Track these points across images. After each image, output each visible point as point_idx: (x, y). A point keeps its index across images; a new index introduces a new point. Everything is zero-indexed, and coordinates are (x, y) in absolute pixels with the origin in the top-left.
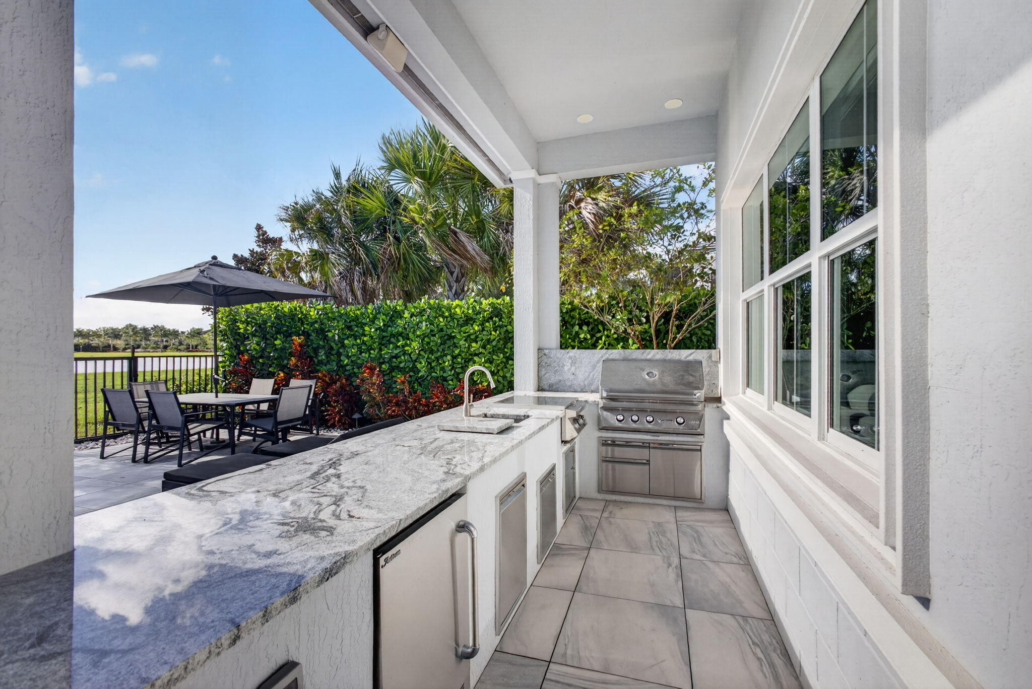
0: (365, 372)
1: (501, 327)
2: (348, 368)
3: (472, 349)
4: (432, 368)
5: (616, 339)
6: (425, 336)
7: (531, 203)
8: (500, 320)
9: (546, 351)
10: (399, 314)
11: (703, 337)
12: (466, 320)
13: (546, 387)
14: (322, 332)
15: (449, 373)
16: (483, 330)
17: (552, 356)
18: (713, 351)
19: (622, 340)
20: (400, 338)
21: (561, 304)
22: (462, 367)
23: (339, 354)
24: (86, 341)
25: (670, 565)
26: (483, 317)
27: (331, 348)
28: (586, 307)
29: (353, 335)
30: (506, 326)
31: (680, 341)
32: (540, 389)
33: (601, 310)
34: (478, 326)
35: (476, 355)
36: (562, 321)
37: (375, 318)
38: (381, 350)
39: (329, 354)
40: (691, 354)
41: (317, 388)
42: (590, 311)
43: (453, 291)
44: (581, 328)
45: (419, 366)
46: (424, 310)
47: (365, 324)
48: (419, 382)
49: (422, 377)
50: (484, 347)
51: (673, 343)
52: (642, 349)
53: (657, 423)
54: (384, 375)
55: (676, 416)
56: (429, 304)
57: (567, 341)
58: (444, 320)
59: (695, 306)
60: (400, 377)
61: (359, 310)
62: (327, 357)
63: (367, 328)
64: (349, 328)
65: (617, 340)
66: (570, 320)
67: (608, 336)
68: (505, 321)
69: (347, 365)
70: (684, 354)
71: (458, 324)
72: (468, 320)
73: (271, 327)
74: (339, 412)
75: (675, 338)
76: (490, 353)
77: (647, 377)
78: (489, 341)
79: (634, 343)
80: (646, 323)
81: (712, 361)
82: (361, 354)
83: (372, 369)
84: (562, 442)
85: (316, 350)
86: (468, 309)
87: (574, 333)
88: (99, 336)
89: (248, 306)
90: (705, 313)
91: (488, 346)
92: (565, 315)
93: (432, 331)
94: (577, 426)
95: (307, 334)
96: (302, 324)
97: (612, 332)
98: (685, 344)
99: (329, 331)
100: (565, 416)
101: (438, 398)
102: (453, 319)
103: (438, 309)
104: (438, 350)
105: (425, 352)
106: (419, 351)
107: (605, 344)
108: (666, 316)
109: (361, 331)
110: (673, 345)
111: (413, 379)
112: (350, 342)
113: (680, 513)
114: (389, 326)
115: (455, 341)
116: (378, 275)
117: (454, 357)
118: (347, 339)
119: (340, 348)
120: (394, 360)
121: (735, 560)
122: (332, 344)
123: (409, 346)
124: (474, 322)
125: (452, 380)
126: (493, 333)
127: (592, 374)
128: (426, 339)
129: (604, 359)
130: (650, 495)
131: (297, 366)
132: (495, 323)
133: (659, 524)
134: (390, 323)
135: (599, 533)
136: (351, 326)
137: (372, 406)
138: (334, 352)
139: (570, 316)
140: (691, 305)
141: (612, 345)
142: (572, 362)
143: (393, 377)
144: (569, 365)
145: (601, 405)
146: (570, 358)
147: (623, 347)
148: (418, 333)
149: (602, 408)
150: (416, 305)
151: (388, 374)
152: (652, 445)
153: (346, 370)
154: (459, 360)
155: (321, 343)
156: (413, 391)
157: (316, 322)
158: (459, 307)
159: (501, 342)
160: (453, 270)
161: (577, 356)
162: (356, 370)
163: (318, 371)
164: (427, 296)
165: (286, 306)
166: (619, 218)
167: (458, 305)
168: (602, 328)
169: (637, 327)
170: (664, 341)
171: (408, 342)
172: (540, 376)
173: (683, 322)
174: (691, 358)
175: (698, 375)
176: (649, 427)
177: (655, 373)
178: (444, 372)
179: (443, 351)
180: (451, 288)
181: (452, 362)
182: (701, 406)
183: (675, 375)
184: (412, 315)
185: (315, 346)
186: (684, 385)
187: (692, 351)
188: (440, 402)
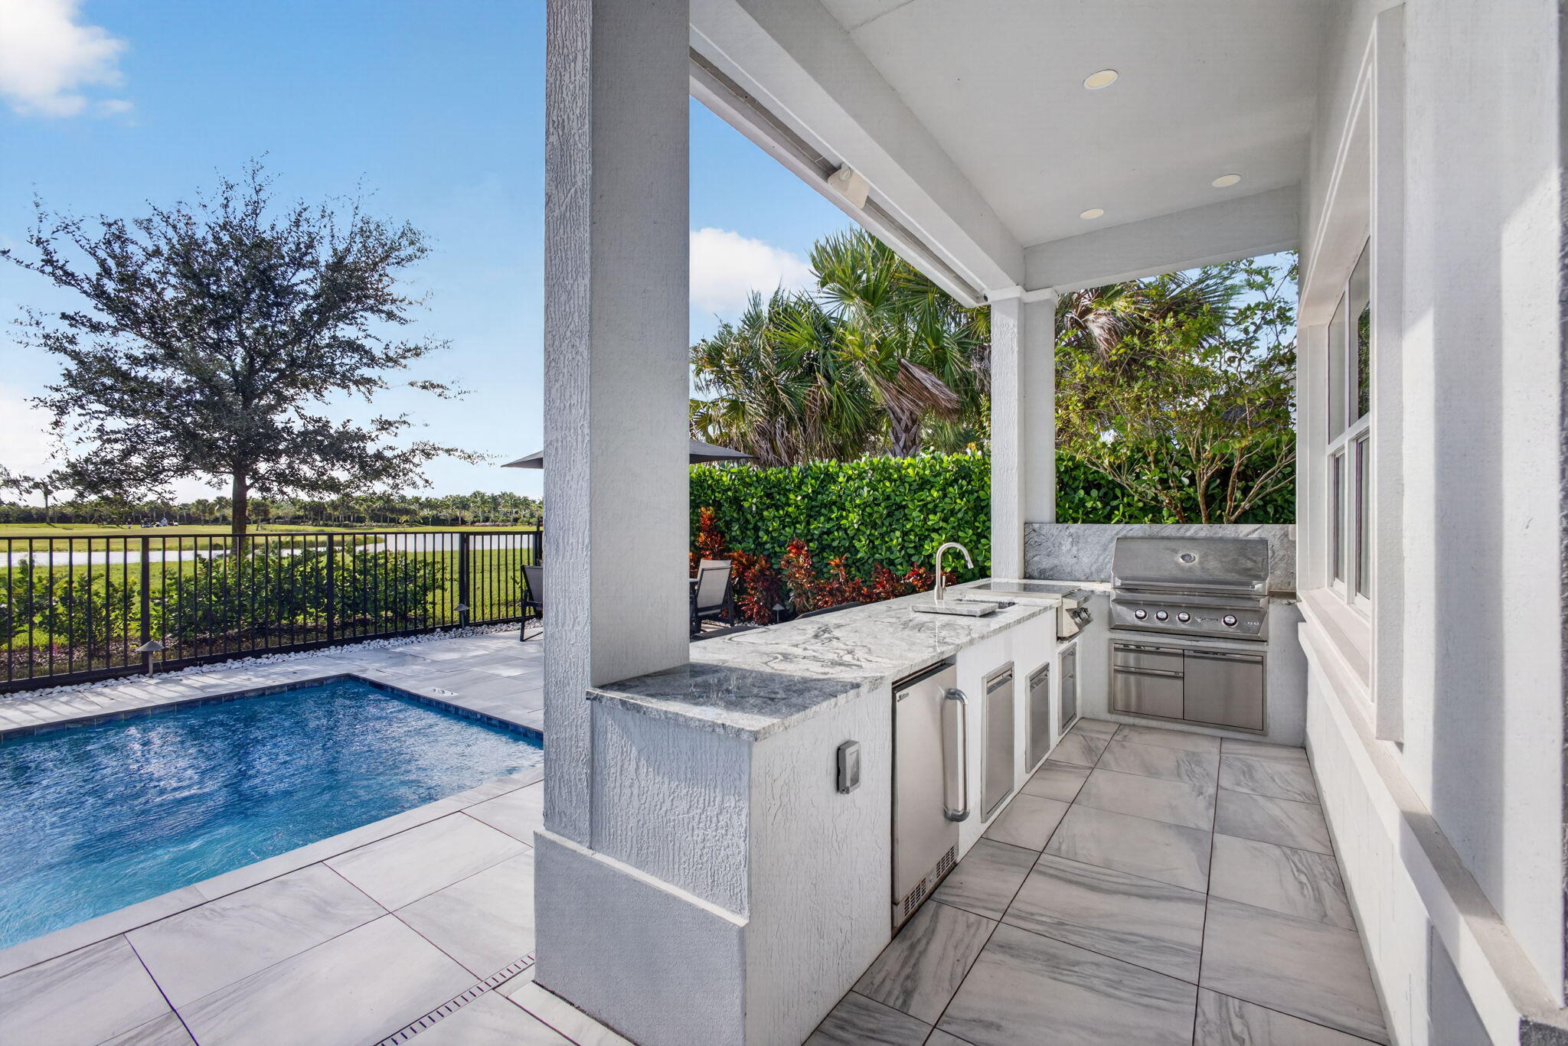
0: (790, 551)
1: (971, 492)
2: (768, 546)
3: (930, 523)
4: (874, 547)
5: (1141, 509)
6: (866, 505)
7: (1016, 330)
8: (969, 483)
9: (1036, 526)
10: (831, 478)
11: (1283, 505)
12: (922, 484)
13: (1036, 574)
14: (736, 501)
15: (898, 555)
16: (945, 496)
17: (1044, 532)
18: (1288, 527)
19: (1152, 511)
20: (835, 509)
21: (1057, 460)
22: (915, 547)
23: (756, 529)
24: (435, 512)
25: (1201, 793)
26: (945, 479)
27: (747, 521)
28: (1093, 464)
29: (774, 505)
30: (977, 492)
31: (1245, 512)
32: (1027, 576)
33: (1117, 468)
34: (938, 492)
35: (936, 531)
36: (1058, 483)
37: (802, 482)
38: (808, 523)
39: (743, 529)
40: (1253, 532)
41: (733, 571)
42: (1101, 470)
43: (901, 444)
44: (1087, 493)
45: (857, 544)
46: (865, 472)
47: (790, 490)
48: (858, 567)
49: (862, 559)
50: (945, 520)
51: (1233, 514)
52: (1185, 523)
53: (1194, 622)
54: (812, 557)
55: (1223, 614)
56: (871, 462)
57: (1066, 511)
58: (891, 485)
59: (1272, 462)
60: (834, 560)
61: (781, 472)
62: (742, 532)
63: (792, 496)
64: (769, 496)
65: (1144, 511)
66: (1071, 482)
67: (1129, 505)
68: (976, 484)
69: (766, 543)
70: (1246, 530)
71: (910, 490)
72: (924, 484)
74: (757, 602)
75: (1236, 507)
76: (953, 528)
77: (1181, 561)
78: (953, 512)
79: (1170, 516)
80: (1189, 486)
81: (1287, 541)
82: (784, 528)
83: (799, 548)
84: (1059, 638)
85: (728, 525)
86: (924, 469)
87: (1076, 501)
88: (448, 507)
91: (952, 519)
92: (1063, 476)
93: (875, 499)
94: (1078, 620)
95: (717, 505)
96: (713, 491)
97: (1136, 498)
98: (1254, 516)
99: (745, 500)
100: (1062, 607)
101: (884, 587)
102: (903, 482)
103: (884, 471)
104: (883, 524)
105: (866, 527)
106: (859, 526)
107: (1123, 515)
108: (1224, 474)
109: (783, 499)
110: (1233, 518)
111: (850, 561)
112: (770, 514)
113: (1227, 746)
114: (819, 493)
115: (906, 511)
116: (804, 427)
117: (905, 534)
118: (767, 508)
119: (758, 521)
120: (825, 536)
121: (1298, 798)
122: (749, 516)
123: (846, 518)
124: (932, 487)
125: (901, 564)
126: (958, 501)
127: (1101, 558)
128: (868, 510)
129: (1120, 536)
130: (1184, 720)
131: (706, 544)
132: (961, 487)
133: (1194, 754)
134: (821, 490)
135: (1107, 756)
136: (772, 494)
137: (799, 595)
138: (751, 526)
139: (1070, 476)
140: (1266, 458)
141: (1136, 517)
142: (1073, 540)
143: (823, 558)
144: (1068, 544)
145: (1113, 597)
146: (1071, 534)
147: (1152, 521)
148: (858, 502)
149: (1114, 601)
150: (854, 464)
151: (817, 555)
152: (1186, 652)
153: (765, 549)
154: (912, 537)
155: (735, 515)
156: (850, 579)
157: (729, 489)
158: (914, 464)
159: (970, 513)
160: (901, 416)
161: (1080, 532)
162: (777, 549)
163: (730, 550)
164: (868, 453)
166: (1145, 334)
167: (910, 465)
168: (1119, 494)
169: (1174, 492)
170: (1219, 512)
171: (844, 513)
172: (1027, 558)
173: (1250, 483)
174: (1255, 536)
175: (1259, 559)
176: (1183, 626)
177: (1196, 555)
178: (892, 553)
179: (890, 525)
180: (897, 439)
181: (903, 540)
182: (1263, 601)
183: (1224, 559)
184: (849, 478)
185: (728, 519)
186: (1239, 572)
187: (1257, 526)
188: (887, 593)
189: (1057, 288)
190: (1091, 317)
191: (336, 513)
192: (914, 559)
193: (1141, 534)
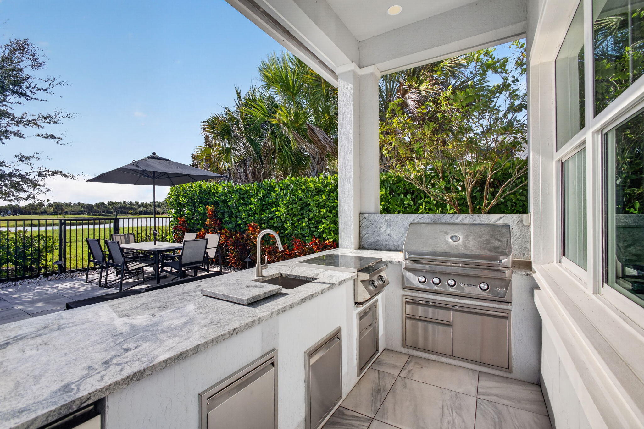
0: (250, 229)
2: (242, 226)
3: (322, 213)
4: (295, 227)
5: (435, 205)
6: (289, 203)
9: (366, 215)
10: (273, 189)
11: (517, 202)
13: (366, 246)
14: (225, 202)
15: (306, 232)
17: (370, 219)
18: (525, 215)
19: (441, 207)
20: (274, 206)
22: (315, 227)
23: (236, 217)
27: (232, 213)
29: (245, 203)
31: (494, 206)
32: (361, 247)
33: (420, 180)
34: (326, 196)
35: (325, 218)
37: (258, 191)
38: (261, 214)
39: (230, 217)
40: (500, 219)
41: (221, 240)
43: (315, 171)
44: (405, 196)
45: (286, 225)
46: (289, 185)
47: (252, 196)
48: (287, 237)
49: (289, 233)
50: (330, 212)
51: (487, 207)
52: (459, 213)
53: (459, 287)
55: (480, 281)
56: (293, 180)
57: (393, 206)
58: (302, 192)
59: (510, 175)
61: (249, 186)
62: (230, 219)
63: (253, 199)
64: (243, 199)
65: (437, 205)
66: (397, 190)
67: (428, 202)
69: (241, 224)
70: (494, 218)
71: (311, 195)
72: (319, 192)
73: (197, 199)
74: (234, 257)
75: (489, 204)
76: (335, 216)
77: (450, 240)
78: (333, 207)
79: (451, 208)
80: (462, 191)
81: (523, 225)
82: (249, 217)
83: (254, 228)
84: (356, 303)
85: (223, 214)
86: (319, 183)
87: (400, 201)
89: (184, 185)
90: (520, 180)
91: (333, 211)
93: (294, 200)
95: (216, 204)
96: (215, 197)
97: (432, 198)
98: (500, 209)
99: (230, 201)
100: (357, 278)
101: (298, 249)
102: (308, 190)
103: (298, 184)
104: (299, 214)
105: (290, 216)
106: (286, 215)
107: (425, 208)
108: (481, 183)
109: (249, 201)
110: (487, 210)
111: (284, 235)
112: (243, 208)
113: (483, 383)
114: (267, 197)
115: (310, 207)
116: (262, 162)
117: (310, 220)
118: (241, 206)
119: (237, 213)
120: (271, 221)
122: (232, 210)
123: (279, 211)
124: (323, 193)
125: (308, 237)
126: (336, 201)
127: (404, 235)
128: (290, 206)
130: (452, 356)
131: (210, 225)
133: (456, 394)
134: (267, 195)
135: (389, 398)
136: (244, 198)
138: (233, 216)
141: (432, 210)
142: (387, 225)
144: (384, 227)
145: (404, 266)
146: (386, 221)
147: (441, 212)
148: (284, 202)
149: (405, 268)
150: (283, 181)
152: (454, 307)
153: (240, 228)
154: (313, 221)
155: (226, 209)
157: (222, 195)
160: (315, 156)
161: (392, 220)
162: (246, 228)
163: (222, 229)
165: (205, 185)
167: (311, 181)
168: (423, 196)
169: (454, 195)
170: (478, 207)
171: (279, 208)
172: (361, 236)
173: (497, 189)
174: (500, 222)
175: (505, 240)
176: (451, 290)
177: (460, 236)
178: (303, 230)
179: (302, 214)
180: (314, 169)
181: (309, 223)
182: (507, 273)
183: (480, 240)
184: (281, 189)
185: (222, 211)
186: (490, 250)
187: (503, 215)
188: (300, 253)
189: (378, 65)
190: (407, 96)
191: (99, 210)
192: (315, 233)
193: (428, 221)
